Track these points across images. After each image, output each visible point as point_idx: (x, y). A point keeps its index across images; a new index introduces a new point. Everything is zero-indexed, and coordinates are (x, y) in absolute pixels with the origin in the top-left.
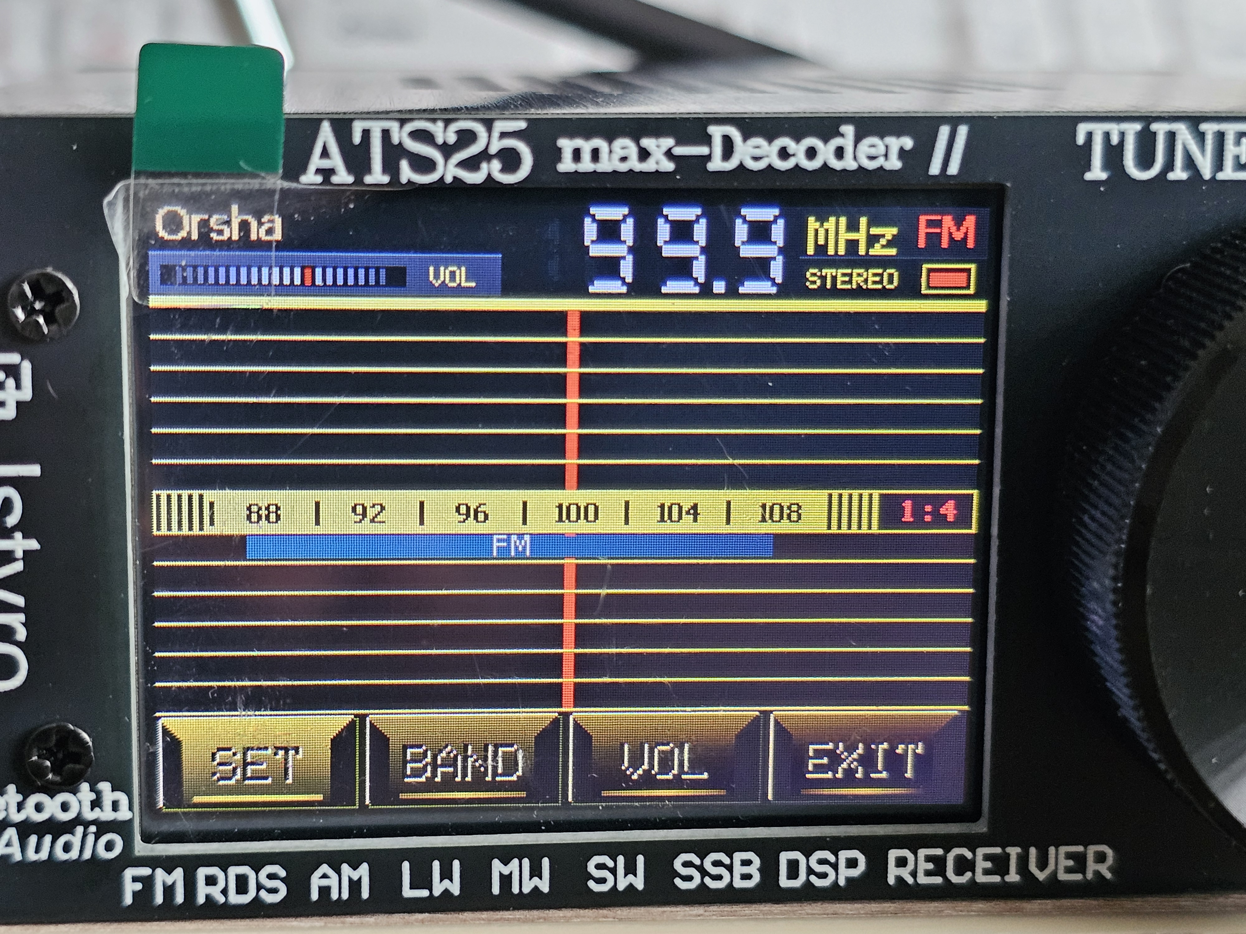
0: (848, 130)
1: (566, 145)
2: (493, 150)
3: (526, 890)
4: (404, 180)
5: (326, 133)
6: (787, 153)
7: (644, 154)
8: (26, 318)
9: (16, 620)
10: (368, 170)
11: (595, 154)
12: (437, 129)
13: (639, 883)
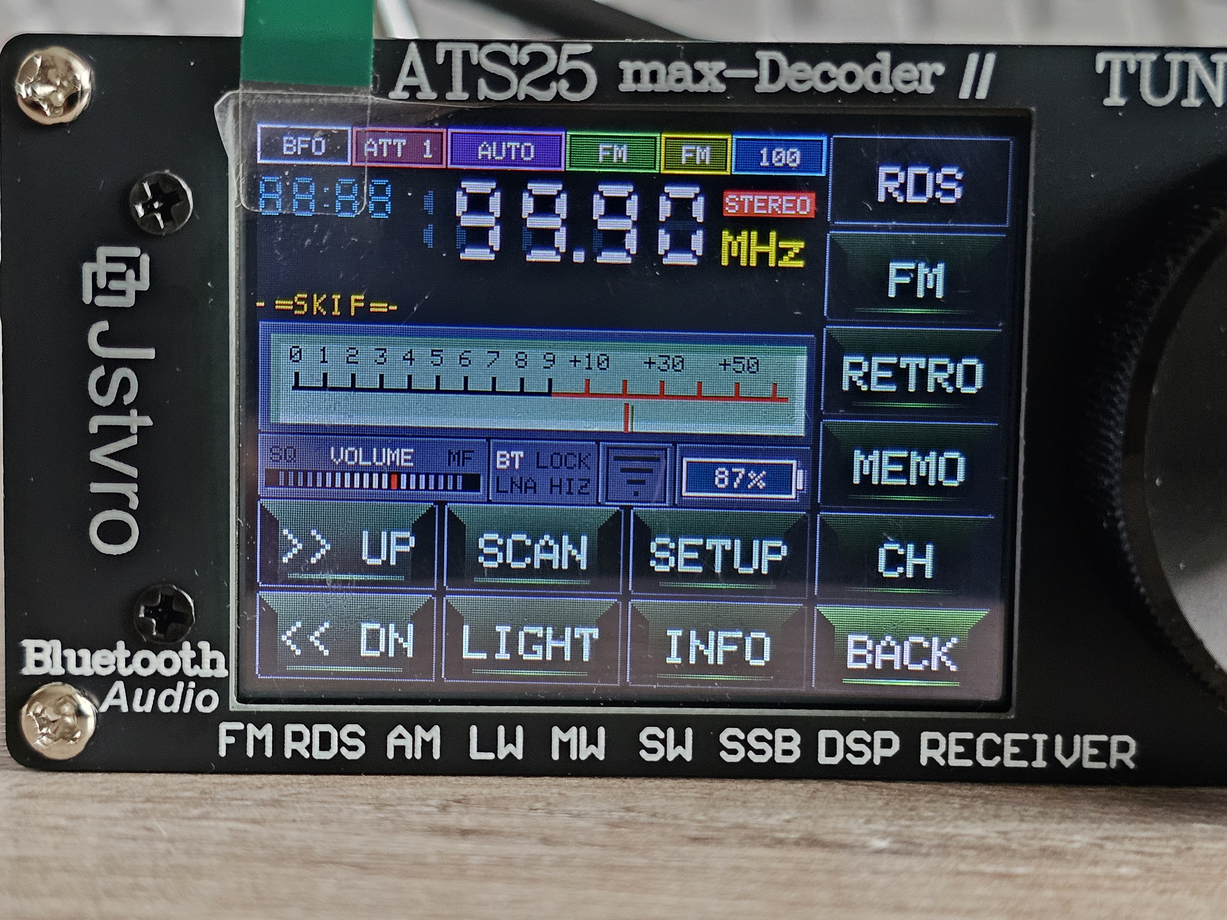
0: (885, 56)
1: (628, 67)
2: (562, 71)
3: (583, 757)
4: (481, 97)
5: (413, 55)
6: (829, 77)
7: (698, 77)
8: (145, 214)
9: (130, 490)
10: (450, 87)
11: (654, 76)
12: (512, 51)
13: (688, 755)
